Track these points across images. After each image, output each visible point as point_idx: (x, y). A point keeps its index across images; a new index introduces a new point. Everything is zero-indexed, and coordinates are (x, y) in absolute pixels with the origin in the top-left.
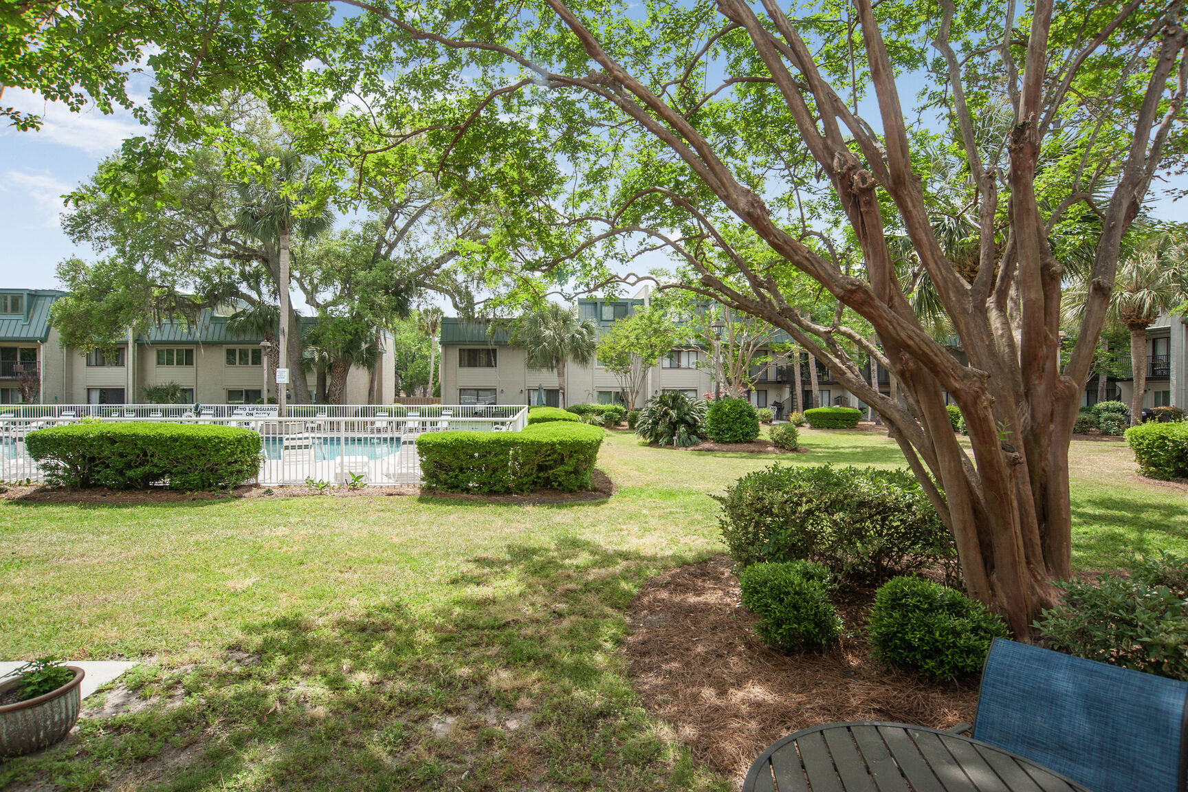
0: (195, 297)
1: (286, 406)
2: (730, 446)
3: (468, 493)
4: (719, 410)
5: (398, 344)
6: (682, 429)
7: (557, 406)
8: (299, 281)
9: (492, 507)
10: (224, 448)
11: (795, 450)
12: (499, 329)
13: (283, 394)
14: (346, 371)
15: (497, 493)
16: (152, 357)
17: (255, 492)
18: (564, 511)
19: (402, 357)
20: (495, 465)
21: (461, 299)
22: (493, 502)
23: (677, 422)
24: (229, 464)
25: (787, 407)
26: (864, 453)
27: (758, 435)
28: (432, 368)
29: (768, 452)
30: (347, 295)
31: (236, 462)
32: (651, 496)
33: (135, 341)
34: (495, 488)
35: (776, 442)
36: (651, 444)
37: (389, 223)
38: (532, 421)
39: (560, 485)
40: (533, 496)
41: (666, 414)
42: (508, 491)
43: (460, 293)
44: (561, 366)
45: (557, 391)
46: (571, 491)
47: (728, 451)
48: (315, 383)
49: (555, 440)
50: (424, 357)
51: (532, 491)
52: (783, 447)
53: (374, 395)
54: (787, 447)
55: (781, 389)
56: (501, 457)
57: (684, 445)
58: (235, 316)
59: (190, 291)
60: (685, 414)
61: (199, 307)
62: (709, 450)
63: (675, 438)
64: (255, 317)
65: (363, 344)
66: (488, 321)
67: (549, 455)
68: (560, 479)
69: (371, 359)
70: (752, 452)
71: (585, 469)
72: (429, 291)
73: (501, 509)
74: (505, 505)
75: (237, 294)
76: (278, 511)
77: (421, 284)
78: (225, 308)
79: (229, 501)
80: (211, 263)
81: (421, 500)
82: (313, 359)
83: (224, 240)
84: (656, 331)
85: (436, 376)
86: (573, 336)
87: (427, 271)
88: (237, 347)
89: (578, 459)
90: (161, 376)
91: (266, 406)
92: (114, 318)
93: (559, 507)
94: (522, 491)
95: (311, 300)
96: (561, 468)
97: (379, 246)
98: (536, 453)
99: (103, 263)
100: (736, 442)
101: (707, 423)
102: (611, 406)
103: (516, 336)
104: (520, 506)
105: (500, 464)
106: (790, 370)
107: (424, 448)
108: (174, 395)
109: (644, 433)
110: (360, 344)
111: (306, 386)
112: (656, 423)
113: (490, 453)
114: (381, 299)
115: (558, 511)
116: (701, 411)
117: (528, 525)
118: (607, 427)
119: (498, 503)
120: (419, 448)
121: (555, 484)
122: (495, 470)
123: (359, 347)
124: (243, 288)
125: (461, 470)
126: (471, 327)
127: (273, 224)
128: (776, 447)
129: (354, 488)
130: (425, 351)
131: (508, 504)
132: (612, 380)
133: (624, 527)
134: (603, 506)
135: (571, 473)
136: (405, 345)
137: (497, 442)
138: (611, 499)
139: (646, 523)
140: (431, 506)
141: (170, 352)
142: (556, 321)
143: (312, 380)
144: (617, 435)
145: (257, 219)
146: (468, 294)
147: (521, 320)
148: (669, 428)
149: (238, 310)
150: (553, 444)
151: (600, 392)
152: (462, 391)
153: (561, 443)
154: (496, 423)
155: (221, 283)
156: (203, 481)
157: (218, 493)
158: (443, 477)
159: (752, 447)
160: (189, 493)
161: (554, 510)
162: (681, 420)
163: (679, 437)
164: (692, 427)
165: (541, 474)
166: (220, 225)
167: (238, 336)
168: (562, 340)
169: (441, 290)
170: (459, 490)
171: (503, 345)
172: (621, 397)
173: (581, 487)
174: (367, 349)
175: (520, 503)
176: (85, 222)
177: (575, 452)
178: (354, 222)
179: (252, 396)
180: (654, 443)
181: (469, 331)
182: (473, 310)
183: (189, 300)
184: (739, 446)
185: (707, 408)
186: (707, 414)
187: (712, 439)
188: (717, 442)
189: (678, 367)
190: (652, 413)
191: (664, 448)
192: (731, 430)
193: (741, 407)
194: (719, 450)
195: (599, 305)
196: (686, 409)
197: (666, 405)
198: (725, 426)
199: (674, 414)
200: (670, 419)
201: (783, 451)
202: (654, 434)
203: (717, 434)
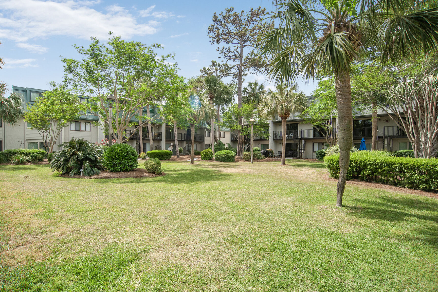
2: (121, 174)
4: (112, 151)
6: (87, 164)
11: (160, 174)
23: (83, 160)
27: (137, 166)
29: (146, 177)
35: (149, 170)
36: (63, 175)
41: (74, 154)
47: (120, 177)
52: (154, 173)
54: (156, 172)
55: (132, 142)
57: (89, 175)
60: (88, 154)
62: (107, 178)
63: (82, 170)
70: (136, 177)
100: (124, 171)
101: (105, 159)
102: (36, 150)
106: (137, 133)
109: (58, 168)
112: (67, 161)
116: (99, 152)
118: (33, 163)
128: (149, 172)
144: (39, 168)
148: (77, 164)
151: (30, 143)
159: (135, 174)
162: (86, 158)
163: (85, 170)
164: (94, 163)
172: (44, 145)
180: (66, 174)
184: (126, 174)
185: (103, 150)
186: (104, 154)
187: (109, 169)
188: (112, 171)
189: (80, 130)
190: (64, 154)
191: (74, 177)
192: (121, 163)
193: (127, 149)
194: (114, 177)
195: (28, 92)
196: (89, 150)
197: (74, 148)
198: (117, 161)
199: (80, 154)
200: (78, 157)
201: (154, 175)
202: (65, 168)
203: (112, 167)
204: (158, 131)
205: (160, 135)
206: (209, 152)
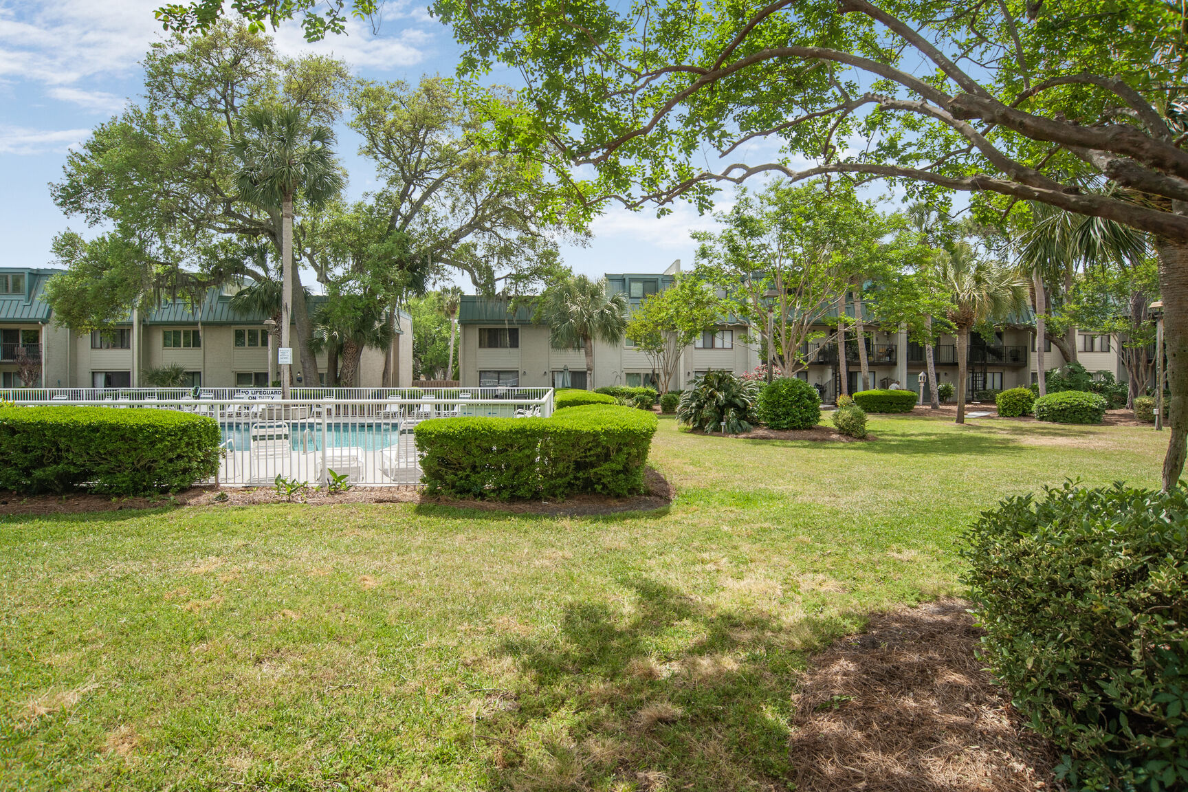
0: (202, 276)
1: (289, 389)
2: (788, 433)
3: (482, 499)
4: (773, 392)
5: (416, 326)
6: (731, 413)
7: (585, 388)
8: (310, 257)
9: (515, 521)
10: (162, 440)
11: (863, 438)
12: (521, 306)
13: (286, 377)
14: (359, 352)
15: (521, 499)
16: (158, 339)
17: (209, 496)
18: (614, 527)
19: (423, 340)
20: (519, 463)
21: (480, 275)
22: (515, 514)
23: (725, 406)
24: (171, 461)
25: (830, 391)
26: (943, 442)
27: (819, 420)
28: (451, 352)
29: (833, 441)
30: (359, 268)
31: (179, 457)
32: (722, 502)
33: (139, 323)
34: (519, 493)
35: (841, 428)
36: (694, 431)
37: (404, 195)
38: (562, 405)
39: (605, 487)
40: (569, 503)
41: (712, 396)
42: (536, 497)
43: (479, 269)
44: (588, 344)
45: (585, 373)
46: (618, 496)
47: (787, 439)
48: (326, 365)
49: (598, 428)
50: (445, 340)
51: (568, 497)
52: (851, 435)
53: (389, 378)
54: (854, 434)
55: (822, 371)
56: (527, 452)
57: (734, 431)
58: (241, 293)
59: (195, 269)
60: (733, 396)
61: (204, 285)
62: (763, 438)
63: (723, 424)
64: (259, 294)
65: (377, 323)
66: (510, 298)
67: (590, 449)
68: (604, 481)
69: (386, 339)
70: (815, 440)
71: (637, 467)
72: (446, 267)
73: (527, 525)
74: (531, 517)
75: (242, 270)
76: (222, 528)
77: (438, 259)
78: (230, 287)
79: (168, 509)
80: (218, 238)
81: (420, 510)
82: (322, 339)
83: (228, 212)
84: (698, 302)
85: (456, 359)
86: (602, 312)
87: (445, 245)
88: (246, 328)
89: (629, 454)
90: (168, 357)
91: (271, 389)
92: (111, 297)
93: (607, 520)
94: (554, 495)
95: (322, 278)
96: (606, 466)
97: (394, 219)
98: (573, 446)
99: (103, 238)
100: (794, 429)
101: (760, 406)
102: (641, 389)
103: (540, 313)
104: (553, 519)
105: (525, 462)
106: (834, 349)
107: (424, 439)
108: (176, 377)
109: (686, 419)
110: (373, 323)
111: (316, 368)
112: (700, 407)
113: (512, 446)
114: (395, 274)
115: (605, 526)
116: (751, 393)
117: (568, 554)
119: (525, 516)
120: (419, 441)
121: (599, 487)
122: (518, 469)
123: (372, 326)
124: (249, 264)
125: (474, 468)
126: (490, 305)
127: (272, 187)
128: (840, 434)
129: (336, 492)
130: (445, 334)
131: (536, 517)
132: (643, 361)
133: (706, 556)
134: (665, 519)
135: (619, 472)
136: (425, 327)
137: (522, 432)
138: (674, 506)
139: (735, 548)
140: (433, 519)
141: (177, 333)
142: (584, 295)
143: (323, 362)
145: (256, 183)
146: (489, 269)
147: (544, 295)
148: (716, 412)
149: (244, 288)
150: (596, 435)
151: (628, 374)
152: (482, 373)
153: (607, 433)
154: (520, 406)
155: (226, 260)
156: (135, 483)
157: (156, 498)
158: (450, 477)
159: (813, 434)
160: (114, 499)
161: (600, 524)
162: (730, 404)
163: (728, 423)
164: (743, 411)
165: (580, 474)
166: (222, 194)
167: (242, 314)
168: (591, 316)
169: (460, 266)
170: (471, 495)
171: (526, 324)
172: (652, 379)
173: (632, 491)
174: (382, 328)
175: (552, 515)
176: (77, 193)
177: (626, 445)
178: (367, 194)
179: (260, 379)
180: (699, 429)
181: (489, 308)
182: (493, 286)
183: (194, 278)
184: (797, 433)
185: (758, 389)
186: (759, 396)
187: (767, 425)
188: (772, 428)
189: (713, 347)
190: (695, 396)
191: (710, 434)
192: (788, 414)
193: (800, 388)
194: (775, 438)
195: (627, 280)
196: (734, 390)
197: (711, 387)
198: (780, 411)
199: (721, 396)
200: (717, 402)
201: (850, 439)
202: (698, 419)
203: (772, 420)
204: (888, 343)
205: (892, 351)
206: (1019, 395)
